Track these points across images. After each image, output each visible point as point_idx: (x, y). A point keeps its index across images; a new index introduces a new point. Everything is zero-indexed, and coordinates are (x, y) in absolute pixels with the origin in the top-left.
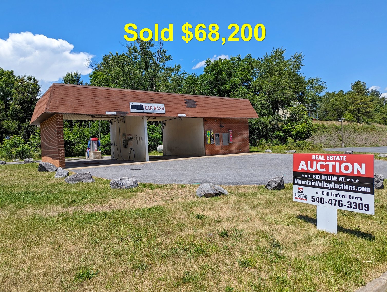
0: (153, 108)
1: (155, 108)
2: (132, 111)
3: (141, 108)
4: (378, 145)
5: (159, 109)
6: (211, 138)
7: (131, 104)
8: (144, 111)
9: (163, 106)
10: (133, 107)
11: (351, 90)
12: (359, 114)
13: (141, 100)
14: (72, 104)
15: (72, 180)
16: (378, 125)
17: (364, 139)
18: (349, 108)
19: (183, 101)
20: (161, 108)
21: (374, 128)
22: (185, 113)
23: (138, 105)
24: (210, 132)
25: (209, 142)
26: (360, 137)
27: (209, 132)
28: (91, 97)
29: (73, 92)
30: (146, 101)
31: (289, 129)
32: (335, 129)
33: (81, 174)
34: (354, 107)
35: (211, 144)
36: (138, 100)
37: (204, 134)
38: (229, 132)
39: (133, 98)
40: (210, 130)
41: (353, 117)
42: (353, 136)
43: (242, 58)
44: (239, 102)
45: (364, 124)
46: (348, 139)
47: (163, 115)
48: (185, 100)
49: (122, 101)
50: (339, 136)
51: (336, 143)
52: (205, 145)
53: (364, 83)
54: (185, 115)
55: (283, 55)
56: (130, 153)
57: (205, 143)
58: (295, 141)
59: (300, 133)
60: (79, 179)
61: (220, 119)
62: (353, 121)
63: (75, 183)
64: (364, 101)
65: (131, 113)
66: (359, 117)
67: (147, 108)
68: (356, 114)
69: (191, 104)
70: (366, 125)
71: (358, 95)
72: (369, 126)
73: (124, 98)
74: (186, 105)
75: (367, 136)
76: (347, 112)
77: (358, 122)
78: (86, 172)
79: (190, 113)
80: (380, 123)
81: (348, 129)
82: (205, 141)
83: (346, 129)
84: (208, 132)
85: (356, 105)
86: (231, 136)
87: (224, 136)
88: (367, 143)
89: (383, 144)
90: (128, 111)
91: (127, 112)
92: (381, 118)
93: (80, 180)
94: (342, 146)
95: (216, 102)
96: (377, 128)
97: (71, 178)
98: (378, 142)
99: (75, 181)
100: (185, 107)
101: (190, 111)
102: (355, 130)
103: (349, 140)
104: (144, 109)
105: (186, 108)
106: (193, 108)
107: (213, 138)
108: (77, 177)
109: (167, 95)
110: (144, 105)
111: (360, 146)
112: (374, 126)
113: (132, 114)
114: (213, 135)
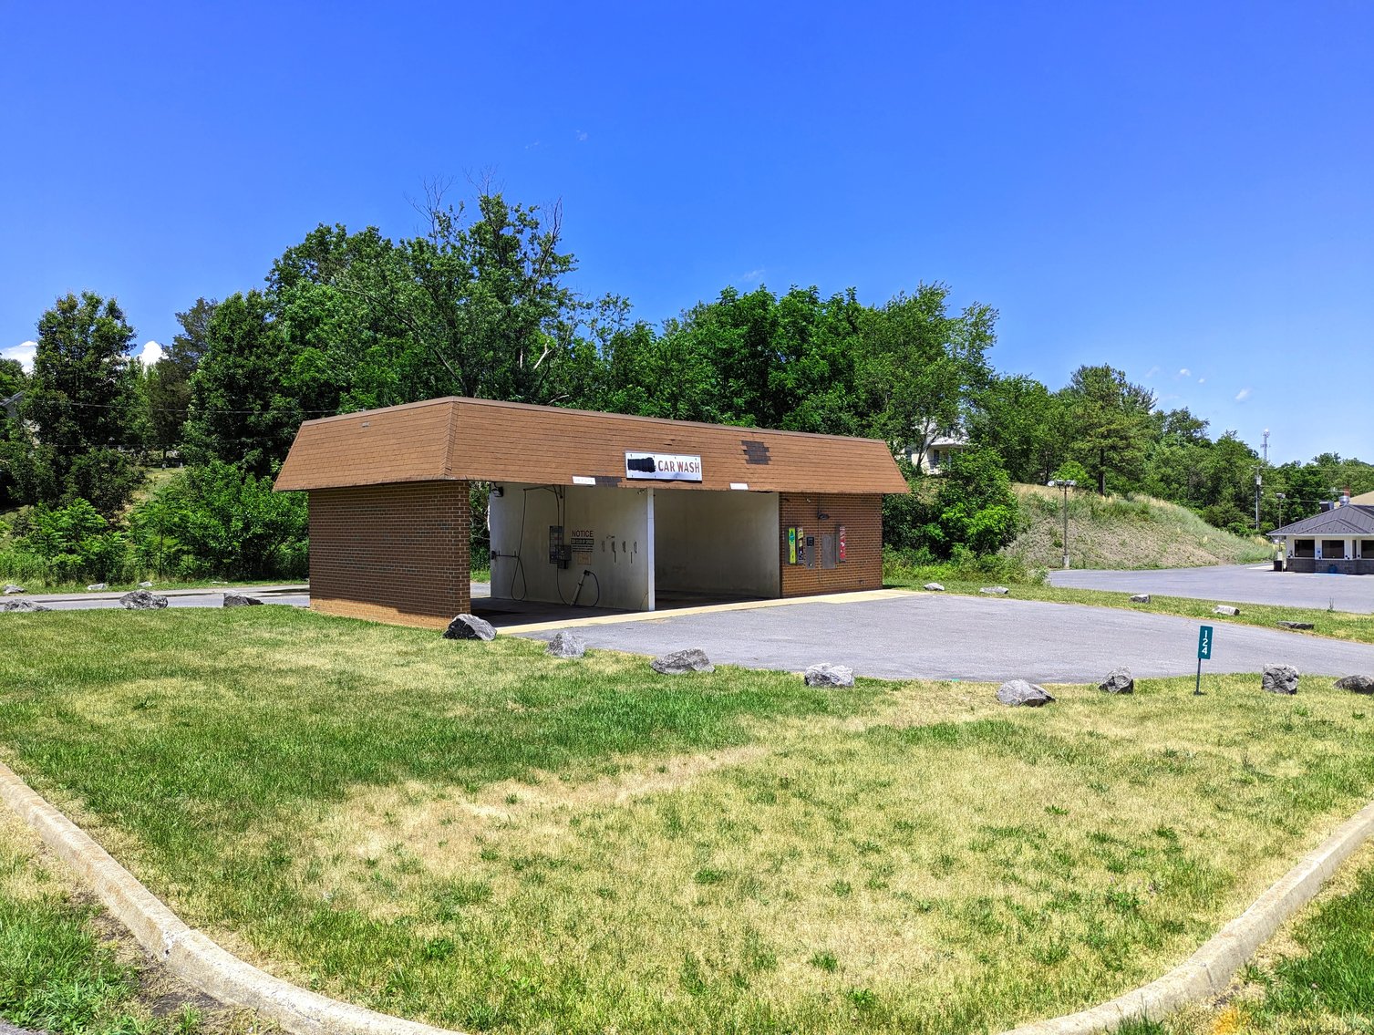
0: (676, 468)
1: (680, 466)
2: (631, 474)
3: (647, 465)
4: (1159, 564)
5: (689, 468)
6: (798, 550)
7: (630, 456)
8: (657, 474)
9: (696, 460)
10: (635, 465)
11: (1072, 384)
12: (1102, 465)
13: (649, 445)
14: (499, 455)
15: (673, 664)
16: (1154, 502)
17: (1120, 544)
18: (1076, 447)
19: (739, 447)
20: (693, 465)
21: (1143, 512)
22: (746, 480)
23: (643, 460)
24: (796, 532)
25: (793, 560)
26: (1108, 538)
27: (794, 531)
28: (537, 436)
29: (498, 422)
30: (659, 446)
31: (959, 520)
32: (1039, 512)
33: (688, 653)
34: (1091, 445)
35: (796, 564)
36: (639, 445)
37: (781, 537)
38: (837, 531)
39: (628, 439)
40: (796, 527)
41: (1086, 476)
42: (1091, 534)
43: (823, 297)
44: (865, 448)
45: (1115, 498)
46: (1078, 541)
47: (698, 486)
48: (744, 443)
49: (605, 447)
50: (1052, 533)
51: (1045, 555)
52: (781, 566)
53: (1120, 373)
54: (744, 487)
55: (944, 302)
56: (581, 585)
57: (781, 560)
58: (977, 557)
59: (992, 532)
60: (687, 663)
61: (818, 497)
62: (1086, 488)
63: (679, 672)
64: (1119, 427)
65: (628, 479)
66: (1101, 474)
67: (662, 466)
68: (1094, 467)
69: (757, 454)
70: (1124, 503)
71: (1102, 408)
72: (1131, 504)
73: (609, 437)
74: (747, 457)
75: (1126, 536)
76: (1068, 456)
77: (1100, 490)
78: (697, 648)
79: (755, 480)
80: (1156, 496)
81: (1077, 512)
82: (781, 555)
83: (1069, 511)
84: (792, 530)
85: (1094, 438)
86: (843, 544)
87: (825, 541)
88: (1130, 557)
89: (1171, 561)
90: (620, 474)
91: (618, 479)
92: (1156, 477)
93: (688, 667)
94: (1064, 564)
95: (813, 449)
96: (1151, 511)
97: (670, 661)
98: (1158, 556)
99: (678, 667)
100: (744, 462)
101: (756, 475)
102: (1094, 515)
103: (1081, 546)
104: (657, 469)
105: (748, 466)
106: (761, 466)
107: (802, 549)
108: (680, 658)
109: (704, 430)
110: (657, 458)
111: (1110, 567)
112: (1145, 507)
113: (630, 485)
114: (802, 539)
